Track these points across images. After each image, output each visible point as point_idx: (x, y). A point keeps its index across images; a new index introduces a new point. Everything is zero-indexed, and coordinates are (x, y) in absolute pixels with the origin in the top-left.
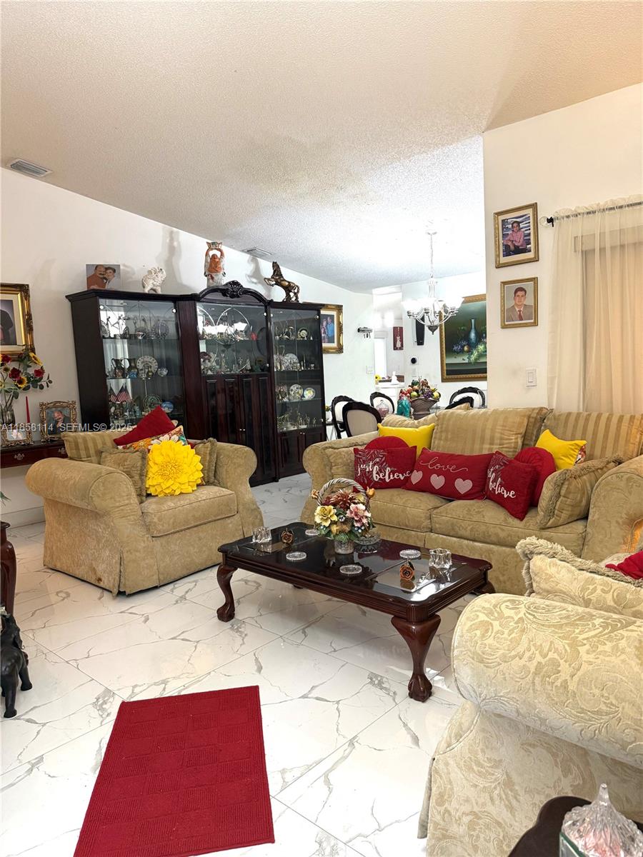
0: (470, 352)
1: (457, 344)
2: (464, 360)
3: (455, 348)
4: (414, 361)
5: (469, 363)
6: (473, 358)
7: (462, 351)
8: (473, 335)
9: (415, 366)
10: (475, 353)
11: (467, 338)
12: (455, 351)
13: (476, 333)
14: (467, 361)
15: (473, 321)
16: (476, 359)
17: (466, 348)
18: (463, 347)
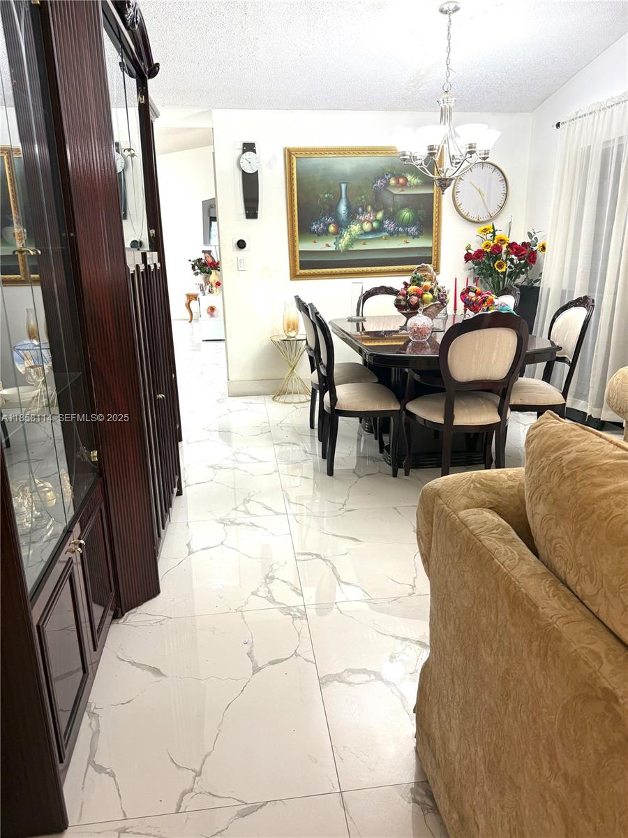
0: (338, 234)
1: (317, 220)
2: (328, 246)
3: (315, 227)
4: (241, 244)
5: (337, 252)
6: (343, 243)
7: (325, 232)
8: (343, 208)
9: (243, 253)
10: (346, 237)
11: (333, 211)
12: (314, 232)
13: (348, 207)
14: (333, 248)
15: (343, 186)
16: (347, 246)
17: (332, 228)
18: (327, 226)
